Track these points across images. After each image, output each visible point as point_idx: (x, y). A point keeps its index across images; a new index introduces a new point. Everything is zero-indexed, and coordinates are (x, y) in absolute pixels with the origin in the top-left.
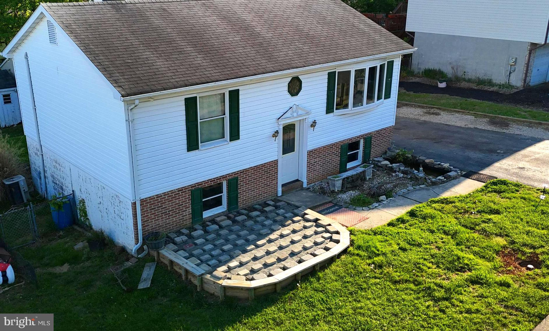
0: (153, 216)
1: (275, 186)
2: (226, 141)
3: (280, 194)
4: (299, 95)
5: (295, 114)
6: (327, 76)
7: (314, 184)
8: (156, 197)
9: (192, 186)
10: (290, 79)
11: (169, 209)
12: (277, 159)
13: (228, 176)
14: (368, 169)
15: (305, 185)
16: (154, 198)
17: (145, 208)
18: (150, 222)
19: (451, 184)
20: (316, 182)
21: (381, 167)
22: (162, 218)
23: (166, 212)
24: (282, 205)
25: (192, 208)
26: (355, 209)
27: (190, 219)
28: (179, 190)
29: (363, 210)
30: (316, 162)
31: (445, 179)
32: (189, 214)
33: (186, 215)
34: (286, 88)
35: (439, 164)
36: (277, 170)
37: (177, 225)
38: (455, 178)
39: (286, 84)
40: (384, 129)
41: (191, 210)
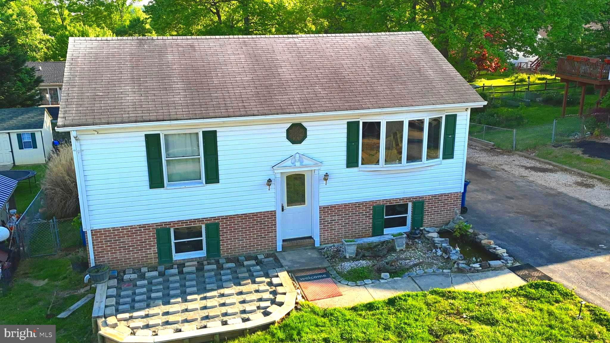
0: (109, 248)
1: (273, 239)
2: (202, 183)
3: (279, 249)
4: (303, 143)
5: (298, 164)
6: (346, 125)
7: (332, 245)
8: (112, 229)
9: (157, 225)
10: (289, 125)
11: (129, 244)
12: (274, 210)
13: (206, 221)
14: (397, 239)
15: (317, 245)
16: (110, 231)
17: (99, 239)
18: (105, 254)
19: (485, 275)
20: (335, 243)
21: (428, 239)
22: (121, 252)
23: (125, 247)
24: (267, 261)
25: (157, 248)
26: (340, 282)
27: (156, 258)
28: (140, 226)
29: (347, 285)
30: (335, 220)
31: (481, 268)
32: (154, 253)
33: (151, 254)
34: (285, 135)
35: (495, 248)
36: (276, 222)
37: (139, 262)
38: (496, 269)
39: (285, 130)
40: (445, 195)
41: (156, 250)
